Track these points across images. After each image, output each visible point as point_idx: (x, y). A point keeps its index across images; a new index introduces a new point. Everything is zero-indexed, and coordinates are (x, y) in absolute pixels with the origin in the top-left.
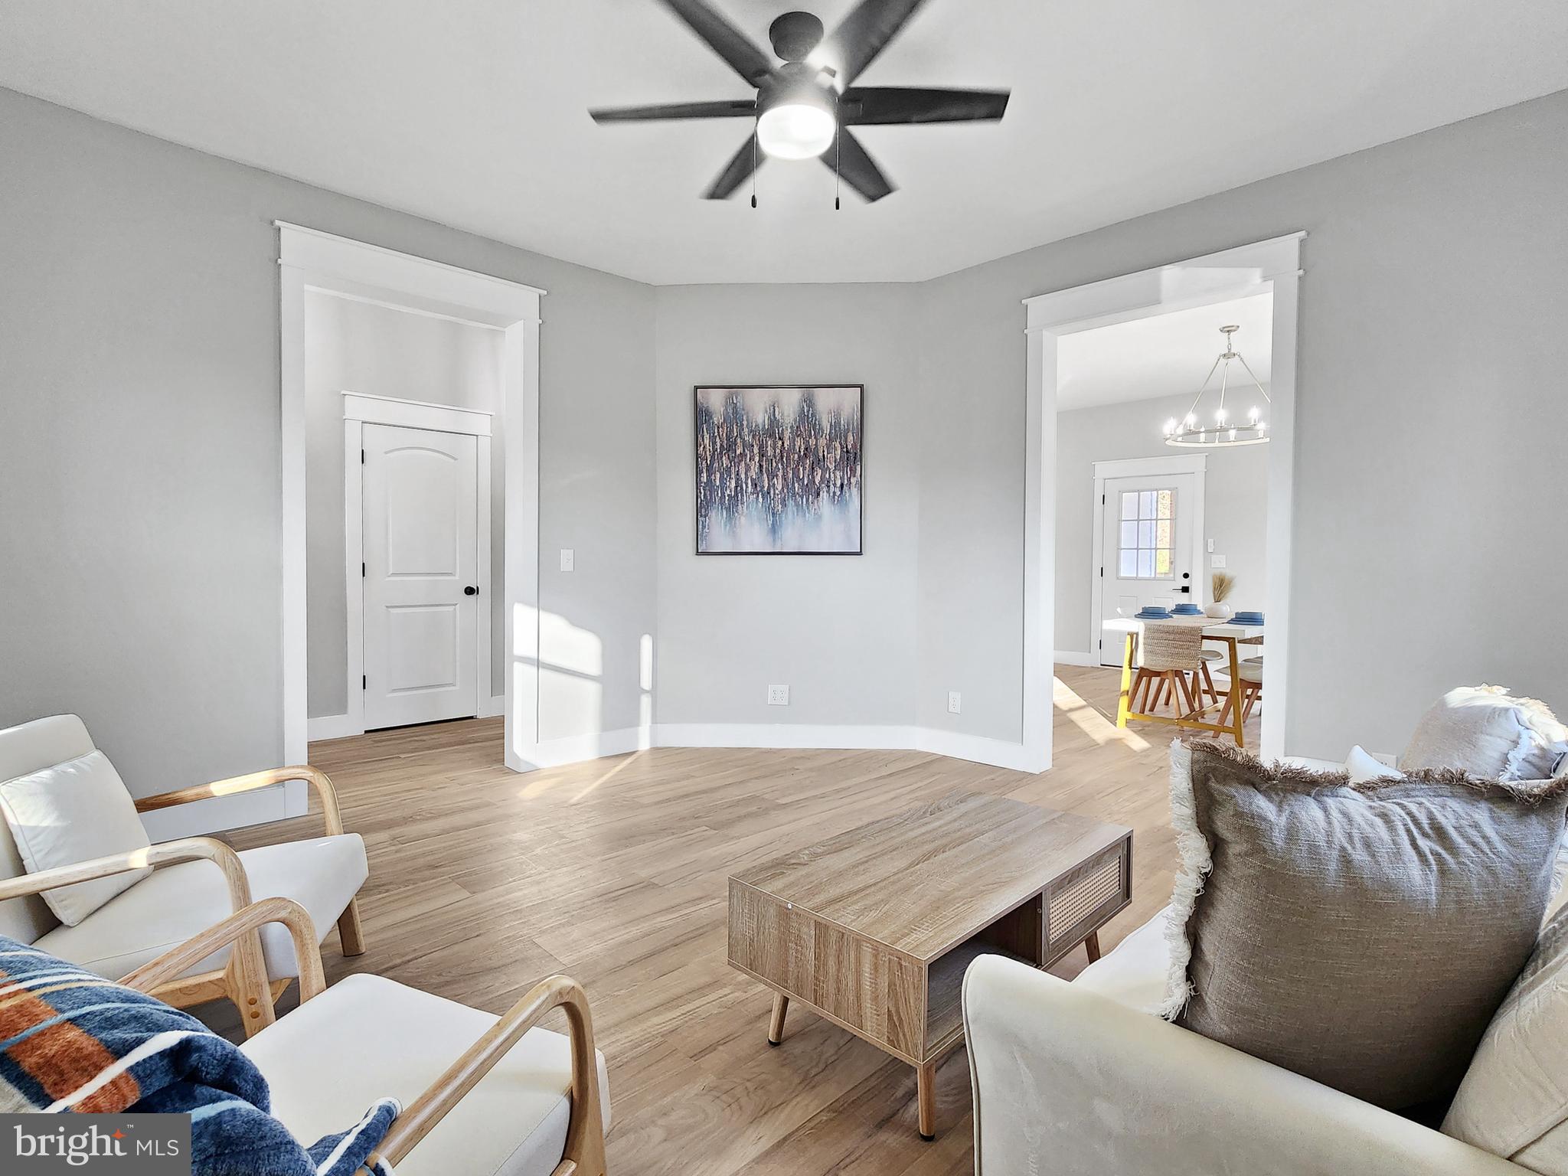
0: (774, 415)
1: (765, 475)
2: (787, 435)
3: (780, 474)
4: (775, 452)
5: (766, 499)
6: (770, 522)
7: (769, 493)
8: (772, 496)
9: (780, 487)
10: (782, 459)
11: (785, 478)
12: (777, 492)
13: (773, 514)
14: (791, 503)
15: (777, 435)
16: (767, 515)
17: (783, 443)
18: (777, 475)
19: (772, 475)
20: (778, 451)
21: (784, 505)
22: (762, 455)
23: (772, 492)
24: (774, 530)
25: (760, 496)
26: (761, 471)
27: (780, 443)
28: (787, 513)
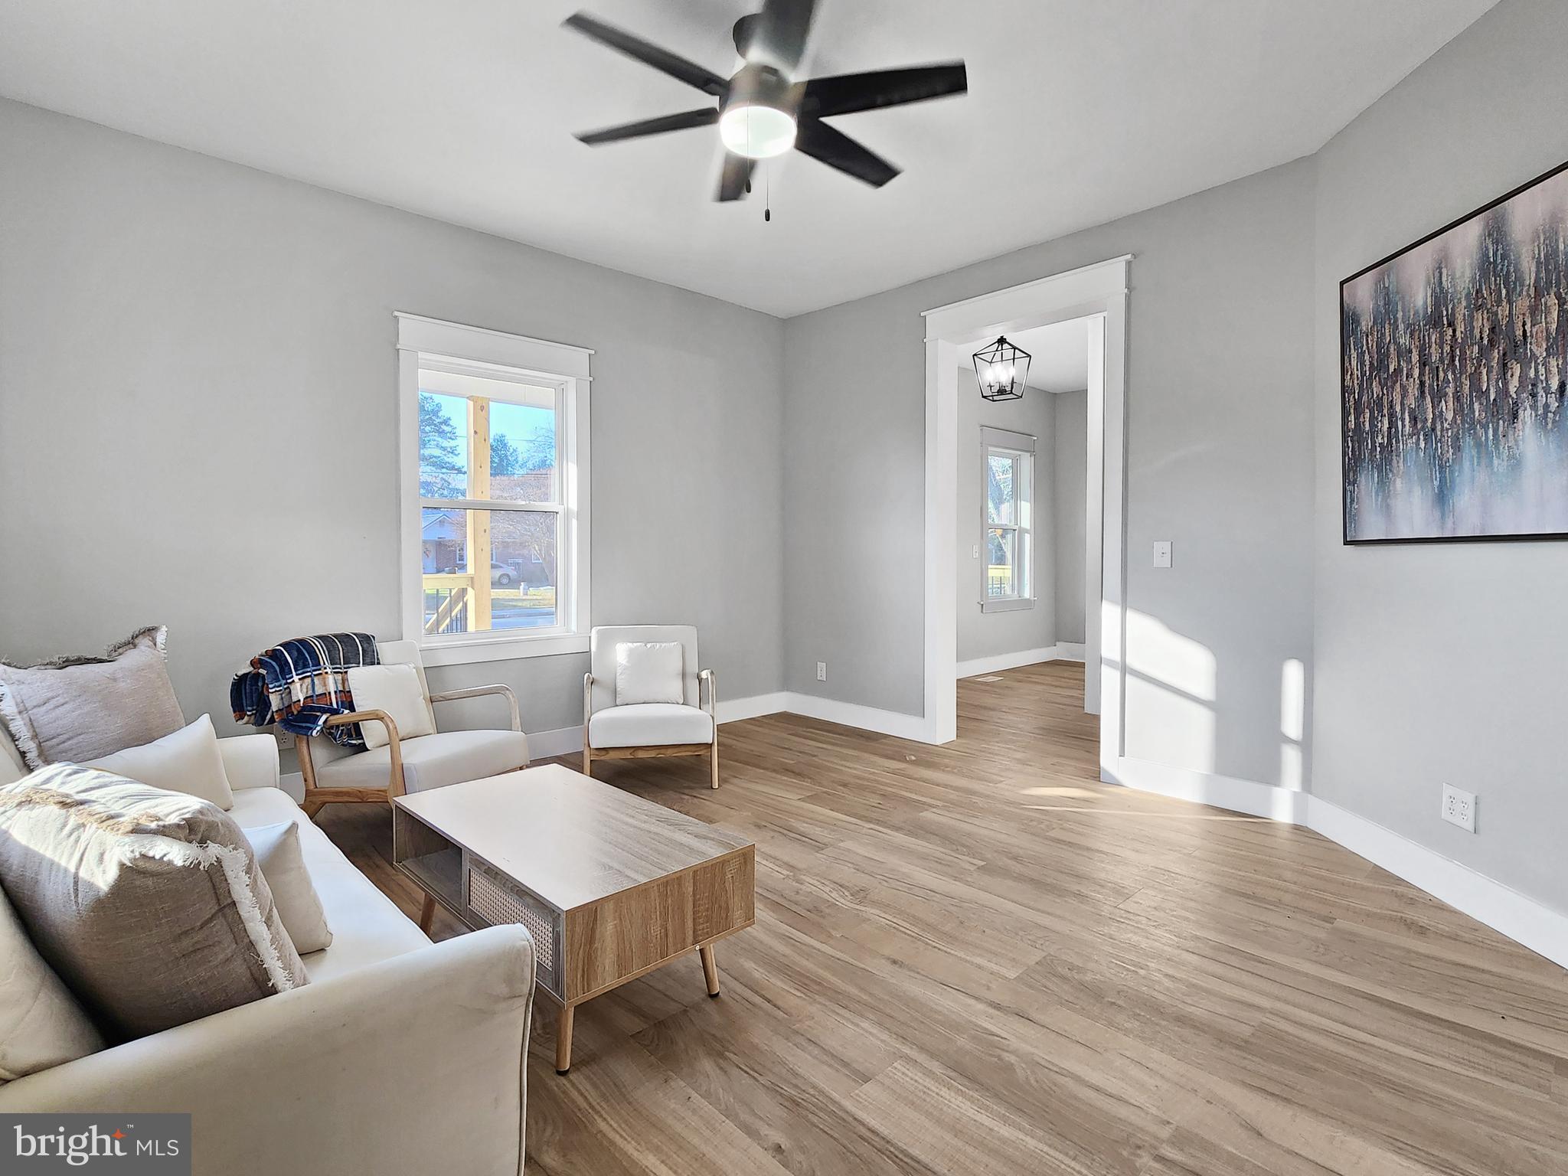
0: (1441, 283)
1: (1428, 399)
2: (1461, 312)
3: (1450, 391)
4: (1442, 353)
5: (1429, 444)
6: (1436, 483)
7: (1433, 430)
8: (1439, 433)
9: (1450, 416)
10: (1454, 361)
11: (1457, 398)
12: (1446, 425)
13: (1441, 467)
14: (1468, 442)
15: (1445, 319)
16: (1431, 471)
17: (1454, 331)
18: (1446, 394)
19: (1438, 396)
20: (1447, 349)
21: (1457, 449)
22: (1423, 364)
23: (1439, 427)
24: (1442, 497)
25: (1422, 437)
26: (1422, 393)
27: (1450, 332)
28: (1461, 465)
